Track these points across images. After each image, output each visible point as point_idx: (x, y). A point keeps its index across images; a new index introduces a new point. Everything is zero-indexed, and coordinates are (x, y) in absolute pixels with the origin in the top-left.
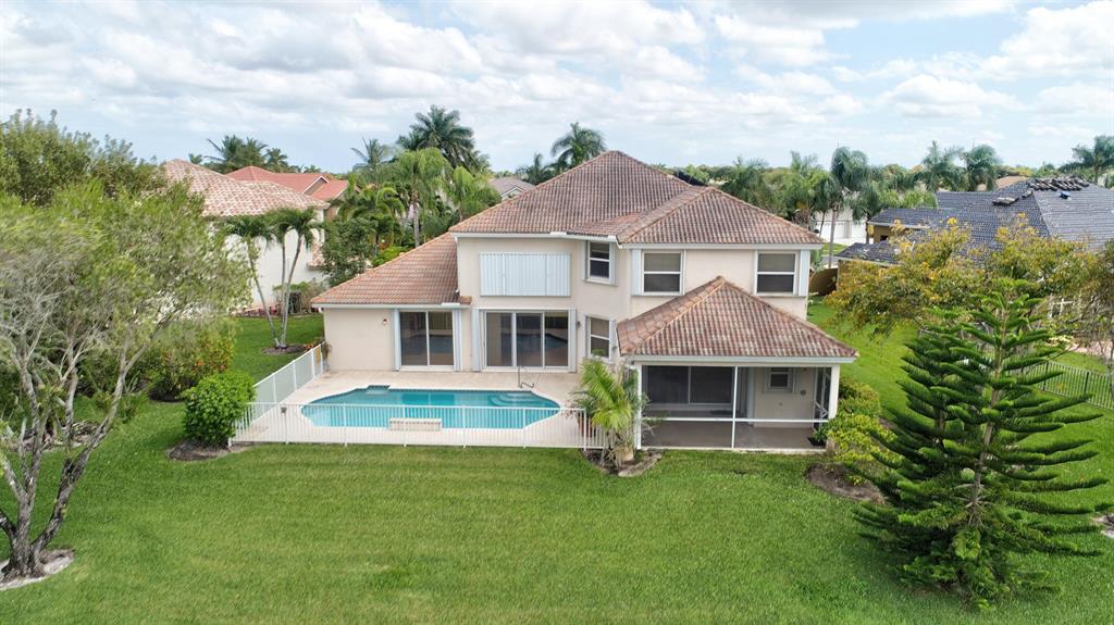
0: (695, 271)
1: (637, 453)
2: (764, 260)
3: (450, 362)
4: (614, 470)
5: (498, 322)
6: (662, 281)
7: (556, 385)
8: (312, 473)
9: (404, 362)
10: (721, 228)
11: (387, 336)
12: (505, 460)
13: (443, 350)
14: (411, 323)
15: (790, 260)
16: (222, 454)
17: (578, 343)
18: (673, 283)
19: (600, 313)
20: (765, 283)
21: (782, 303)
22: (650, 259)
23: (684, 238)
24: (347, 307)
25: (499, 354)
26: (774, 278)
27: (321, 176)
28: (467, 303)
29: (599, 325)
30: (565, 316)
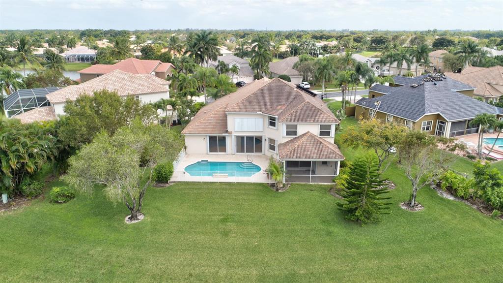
0: (301, 130)
1: (284, 185)
2: (322, 127)
3: (225, 151)
4: (277, 190)
5: (241, 139)
6: (292, 132)
7: (259, 160)
8: (195, 191)
9: (210, 151)
10: (309, 117)
11: (205, 144)
12: (247, 187)
13: (223, 148)
14: (212, 139)
15: (329, 127)
16: (167, 185)
17: (265, 145)
18: (295, 133)
19: (273, 137)
20: (322, 133)
21: (327, 138)
22: (288, 127)
23: (298, 120)
24: (192, 135)
25: (240, 149)
26: (325, 132)
27: (159, 61)
28: (230, 133)
29: (272, 141)
30: (261, 137)
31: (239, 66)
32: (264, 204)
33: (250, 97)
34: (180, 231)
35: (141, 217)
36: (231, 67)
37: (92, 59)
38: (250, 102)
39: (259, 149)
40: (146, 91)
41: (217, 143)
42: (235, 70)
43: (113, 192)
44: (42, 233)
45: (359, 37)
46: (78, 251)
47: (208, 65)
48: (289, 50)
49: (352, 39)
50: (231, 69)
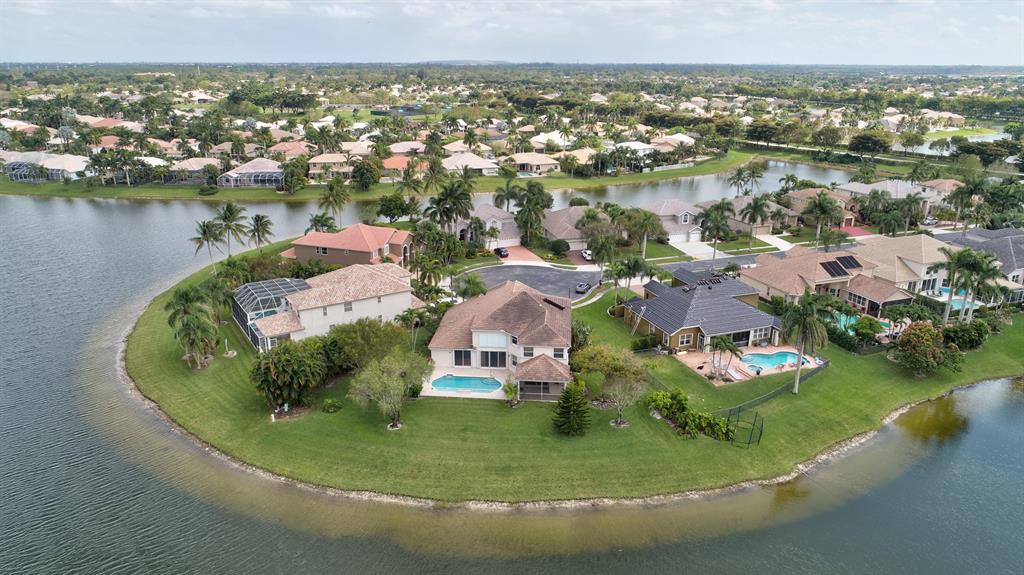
0: (537, 351)
1: (519, 402)
2: (555, 350)
3: (470, 366)
4: (512, 406)
5: (485, 355)
6: (528, 353)
7: (498, 374)
9: (456, 366)
10: (544, 340)
11: (451, 357)
12: (486, 403)
13: (468, 363)
14: (458, 354)
15: (562, 350)
16: (418, 399)
17: (509, 361)
18: (532, 355)
19: (515, 354)
20: (555, 355)
21: (560, 360)
22: (525, 349)
23: (534, 344)
24: (438, 348)
25: (485, 363)
26: (558, 354)
27: (394, 230)
28: (475, 349)
29: (514, 357)
30: (504, 353)
31: (499, 226)
32: (498, 418)
33: (495, 313)
34: (430, 437)
35: (400, 425)
36: (488, 228)
37: (277, 181)
38: (495, 319)
39: (503, 364)
40: (389, 291)
41: (462, 357)
42: (493, 233)
43: (385, 406)
44: (327, 435)
45: (727, 125)
46: (359, 448)
47: (458, 225)
48: (590, 163)
49: (714, 128)
50: (488, 233)
